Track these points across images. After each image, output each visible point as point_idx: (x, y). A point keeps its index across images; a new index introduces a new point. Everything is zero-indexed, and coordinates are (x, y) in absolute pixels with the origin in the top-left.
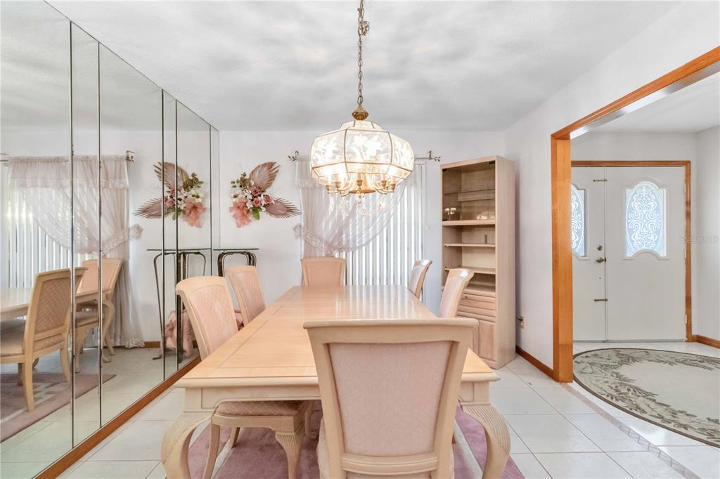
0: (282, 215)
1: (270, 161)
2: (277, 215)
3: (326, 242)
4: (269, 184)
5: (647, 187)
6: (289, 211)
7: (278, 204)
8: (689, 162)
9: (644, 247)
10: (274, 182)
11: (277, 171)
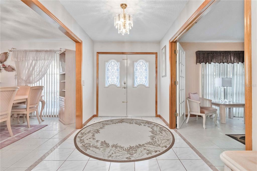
0: (11, 71)
1: (6, 52)
2: (9, 71)
3: (25, 81)
4: (5, 60)
5: (142, 62)
6: (13, 69)
7: (9, 67)
8: (157, 53)
9: (141, 83)
10: (7, 59)
11: (8, 56)
